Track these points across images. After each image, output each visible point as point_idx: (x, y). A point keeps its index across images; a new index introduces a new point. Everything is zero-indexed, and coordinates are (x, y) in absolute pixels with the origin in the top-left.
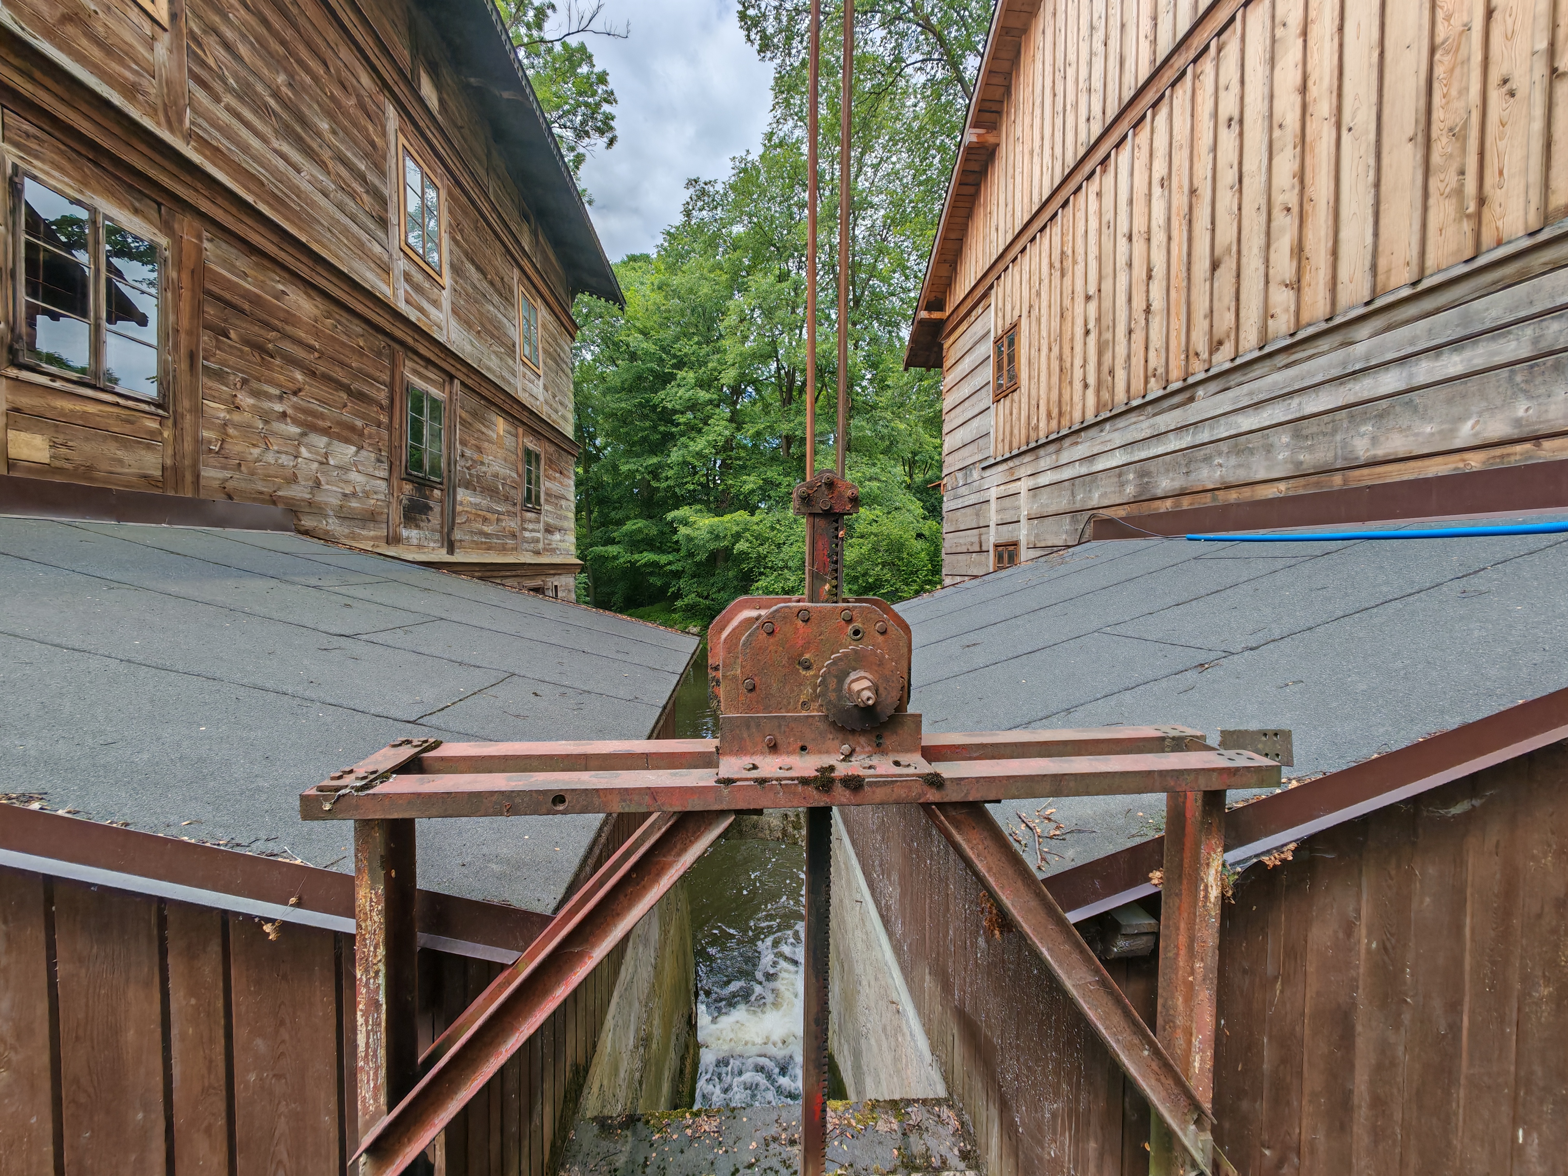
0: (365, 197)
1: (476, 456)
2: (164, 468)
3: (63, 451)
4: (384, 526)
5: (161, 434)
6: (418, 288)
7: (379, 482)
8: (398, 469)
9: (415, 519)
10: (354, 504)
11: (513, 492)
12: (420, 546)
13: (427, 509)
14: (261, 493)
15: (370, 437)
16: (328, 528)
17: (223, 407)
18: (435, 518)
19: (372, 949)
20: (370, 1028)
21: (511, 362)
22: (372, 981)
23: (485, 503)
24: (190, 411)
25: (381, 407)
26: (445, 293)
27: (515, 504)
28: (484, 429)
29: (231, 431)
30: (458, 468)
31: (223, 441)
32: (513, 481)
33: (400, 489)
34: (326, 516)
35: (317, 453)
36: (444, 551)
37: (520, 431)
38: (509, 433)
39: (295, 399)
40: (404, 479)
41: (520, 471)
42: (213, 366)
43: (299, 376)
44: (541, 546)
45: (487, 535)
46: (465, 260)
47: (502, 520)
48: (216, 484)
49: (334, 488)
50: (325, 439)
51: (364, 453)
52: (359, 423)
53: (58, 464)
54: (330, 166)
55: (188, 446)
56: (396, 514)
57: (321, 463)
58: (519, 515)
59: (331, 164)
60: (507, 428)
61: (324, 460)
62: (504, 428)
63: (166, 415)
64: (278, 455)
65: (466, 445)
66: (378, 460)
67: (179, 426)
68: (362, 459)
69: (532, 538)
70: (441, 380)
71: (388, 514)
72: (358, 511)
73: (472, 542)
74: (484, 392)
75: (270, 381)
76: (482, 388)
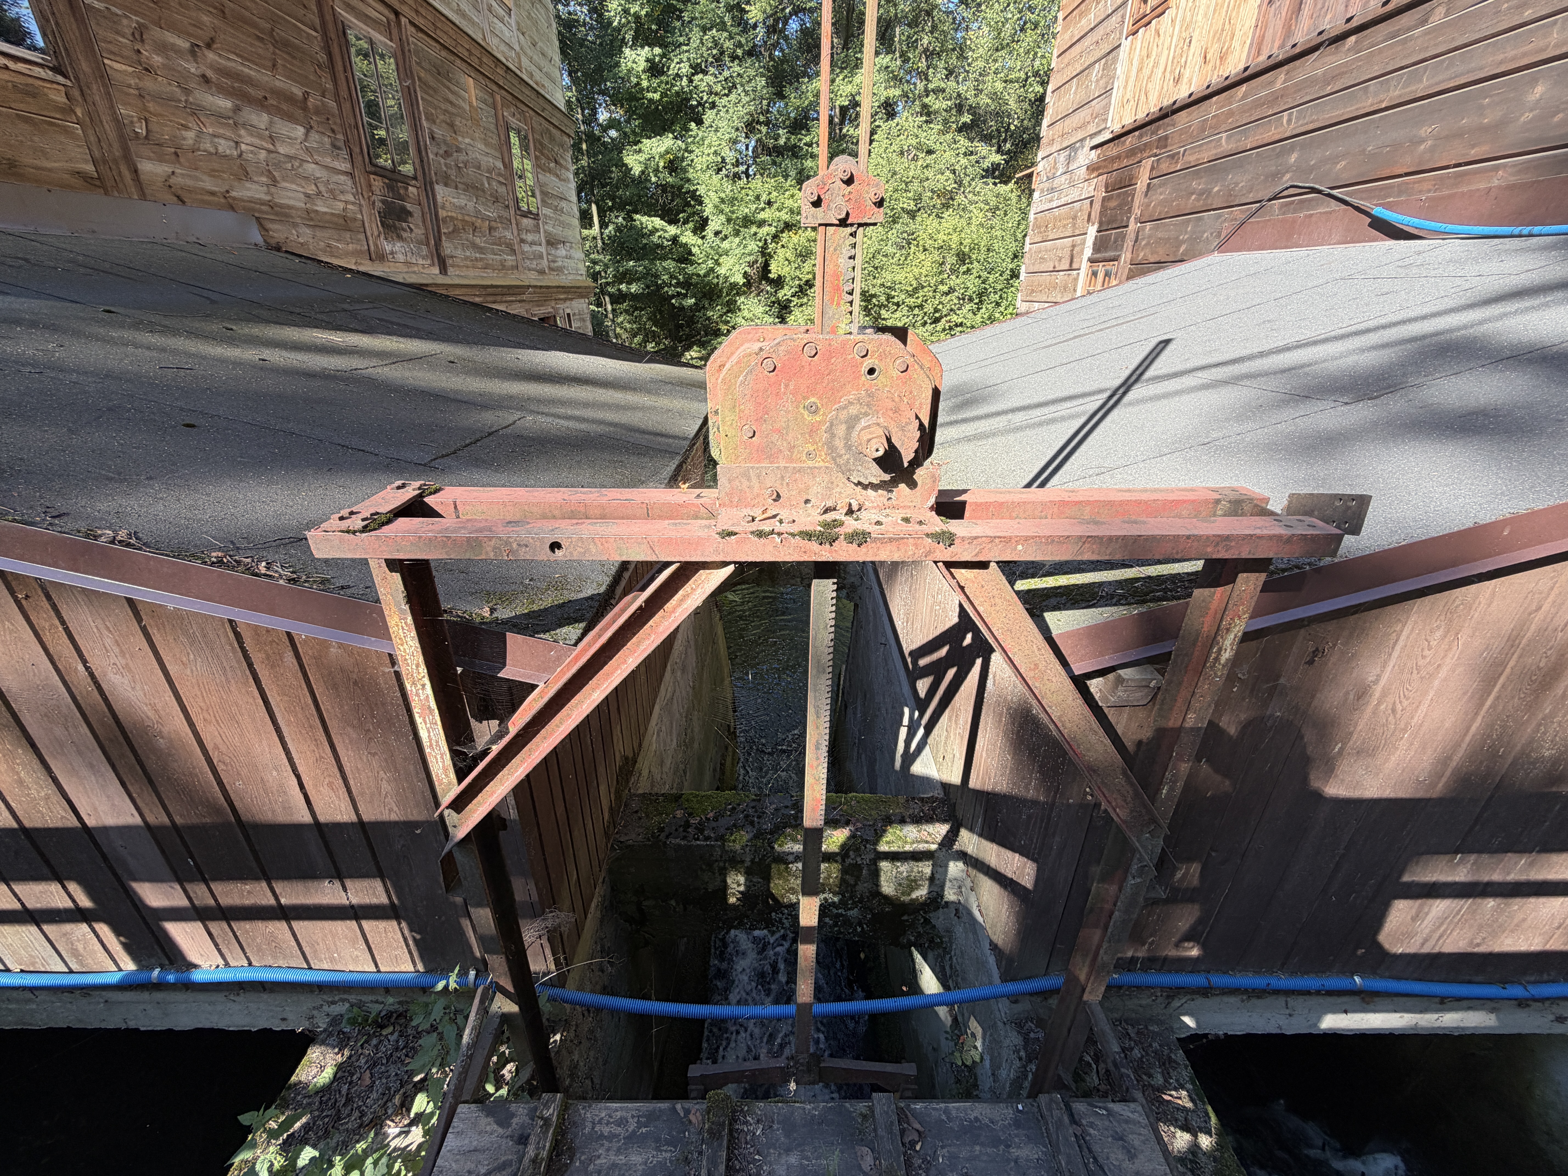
1: (450, 141)
2: (94, 162)
4: (362, 236)
5: (73, 111)
7: (343, 178)
8: (360, 158)
9: (395, 227)
10: (321, 207)
11: (502, 190)
12: (406, 263)
13: (404, 214)
14: (213, 193)
15: (317, 112)
16: (301, 240)
17: (130, 69)
18: (417, 228)
19: (414, 667)
20: (429, 725)
22: (421, 692)
23: (471, 205)
24: (94, 76)
25: (320, 66)
27: (507, 207)
28: (452, 97)
29: (150, 106)
30: (431, 156)
31: (146, 120)
32: (500, 175)
33: (369, 185)
34: (295, 225)
35: (260, 137)
36: (436, 270)
37: (498, 98)
38: (484, 102)
39: (210, 55)
40: (370, 173)
41: (507, 160)
42: (97, 4)
43: (205, 18)
45: (481, 250)
47: (495, 229)
48: (159, 182)
49: (294, 187)
50: (265, 117)
51: (314, 136)
52: (297, 91)
55: (110, 128)
56: (372, 221)
57: (269, 151)
58: (513, 221)
60: (480, 94)
61: (271, 147)
62: (476, 95)
63: (69, 83)
64: (216, 140)
65: (434, 122)
66: (334, 146)
67: (89, 99)
68: (315, 145)
69: (534, 253)
70: (385, 19)
71: (363, 221)
72: (328, 217)
73: (466, 258)
74: (444, 39)
75: (173, 27)
76: (438, 32)
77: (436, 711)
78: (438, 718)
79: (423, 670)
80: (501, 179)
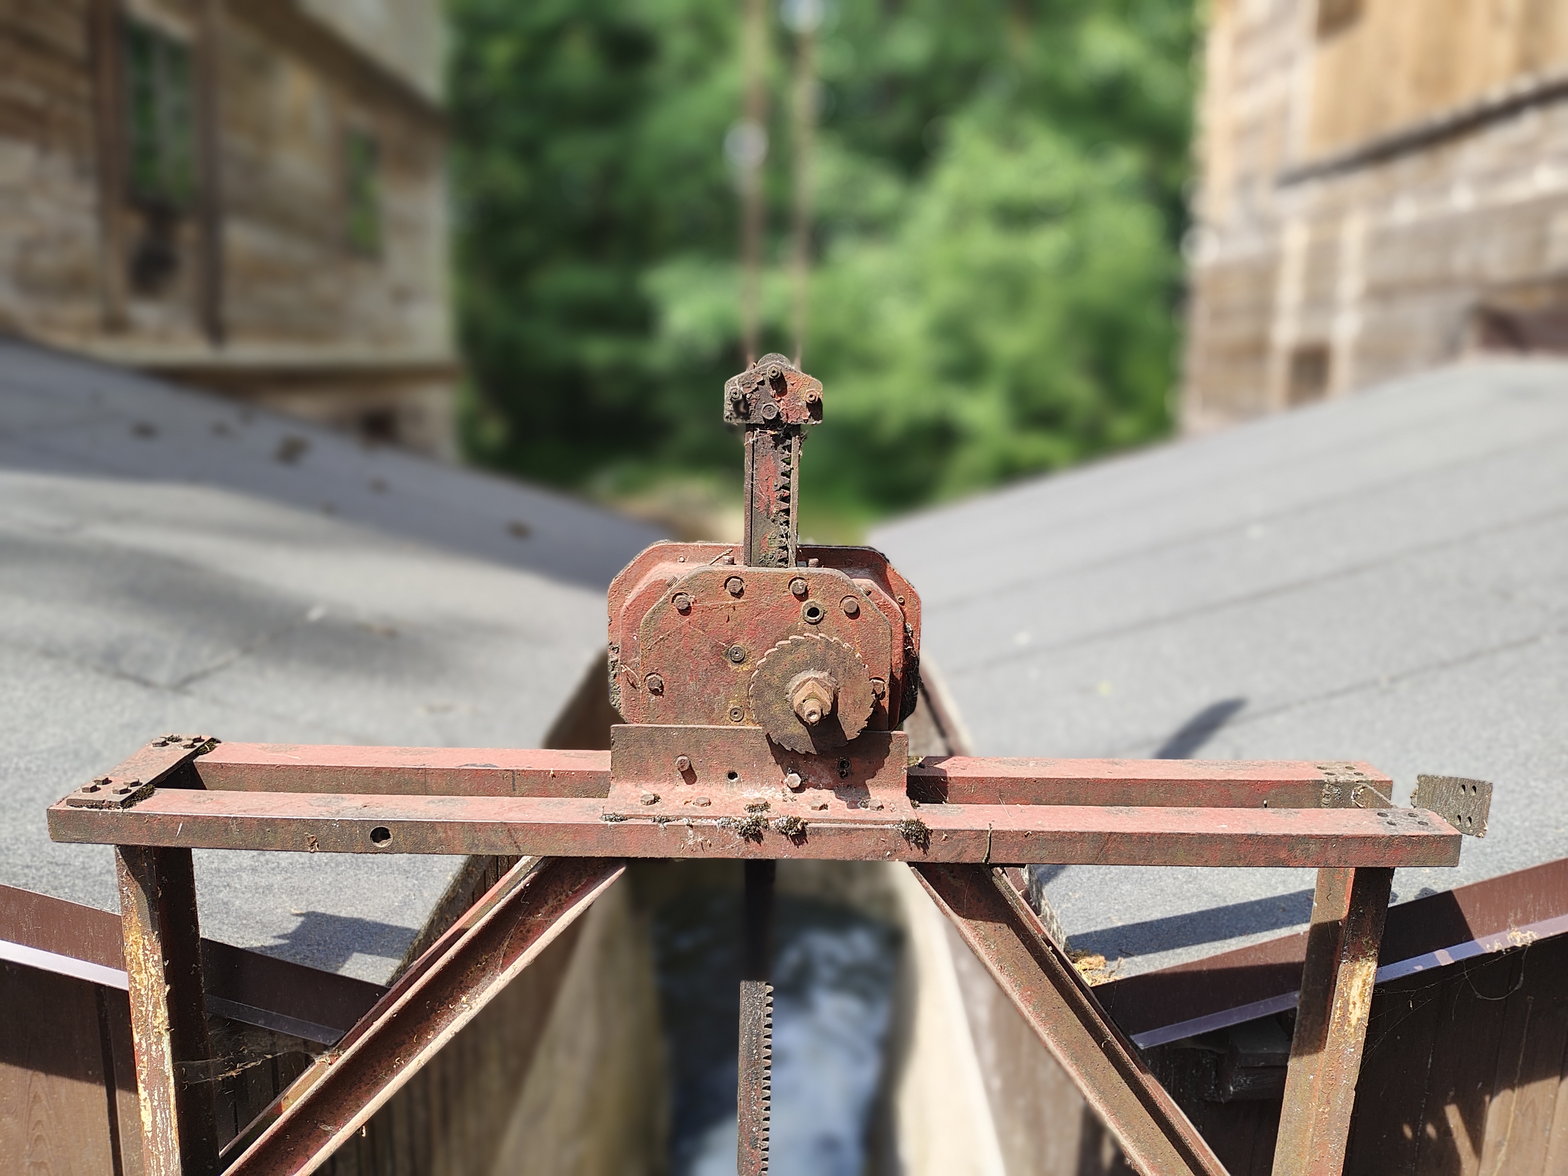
7: (84, 216)
9: (150, 284)
13: (172, 262)
18: (187, 283)
19: (150, 1008)
20: (156, 1103)
22: (154, 1047)
51: (52, 158)
56: (117, 278)
66: (83, 173)
77: (172, 1080)
78: (172, 1091)
79: (163, 1012)
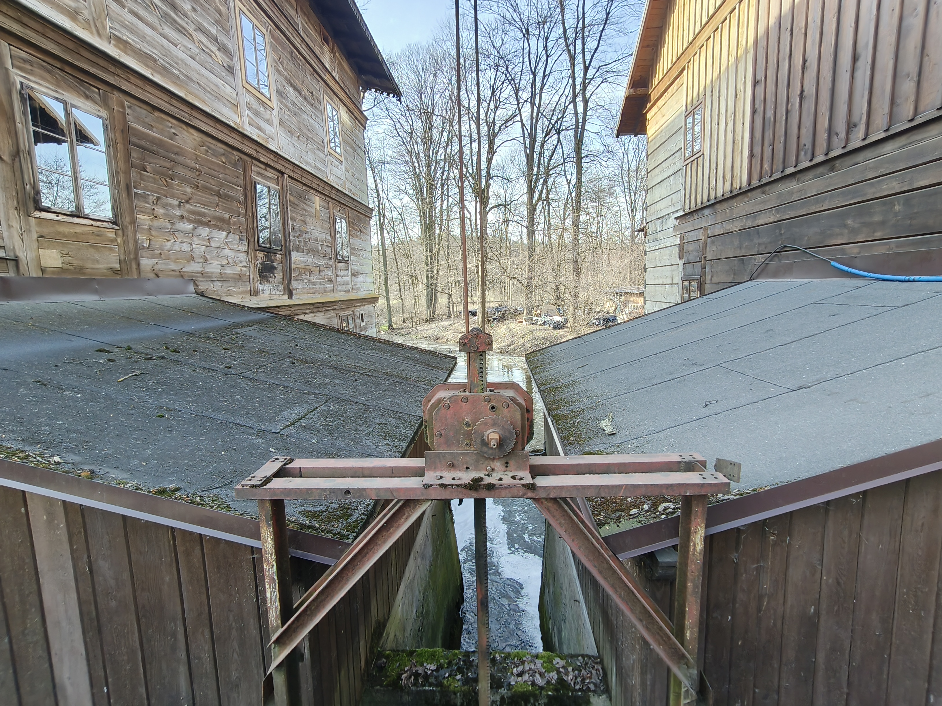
0: (217, 53)
1: (302, 229)
2: (120, 263)
3: (67, 259)
4: (247, 283)
5: (116, 240)
6: (257, 114)
8: (253, 243)
9: (266, 276)
10: (228, 271)
11: (329, 250)
12: (269, 295)
14: (174, 271)
15: (235, 224)
16: (214, 290)
17: (148, 218)
18: (278, 276)
19: (270, 555)
20: (271, 590)
21: (321, 155)
22: (271, 569)
23: (310, 260)
24: (131, 223)
25: (240, 203)
26: (275, 112)
27: (331, 259)
28: (306, 207)
29: (153, 233)
30: (291, 238)
31: (150, 240)
32: (328, 242)
33: (256, 257)
34: (213, 282)
35: (204, 240)
36: (286, 297)
37: (331, 204)
38: (324, 207)
39: (188, 206)
40: (257, 250)
41: (333, 234)
42: (140, 192)
43: (189, 190)
44: (349, 287)
45: (313, 283)
46: (286, 85)
47: (323, 271)
48: (149, 268)
49: (216, 262)
50: (208, 230)
51: (231, 235)
52: (227, 216)
53: (66, 266)
54: (194, 36)
55: (131, 246)
56: (254, 276)
57: (207, 246)
58: (334, 266)
59: (195, 34)
60: (321, 204)
61: (208, 244)
62: (320, 204)
63: (118, 228)
64: (181, 244)
65: (295, 221)
66: (241, 239)
67: (126, 234)
68: (231, 240)
69: (344, 281)
70: (276, 177)
71: (250, 276)
72: (231, 276)
73: (304, 288)
74: (305, 181)
75: (173, 196)
76: (303, 178)
77: (277, 581)
78: (277, 585)
79: (274, 557)
80: (329, 245)
